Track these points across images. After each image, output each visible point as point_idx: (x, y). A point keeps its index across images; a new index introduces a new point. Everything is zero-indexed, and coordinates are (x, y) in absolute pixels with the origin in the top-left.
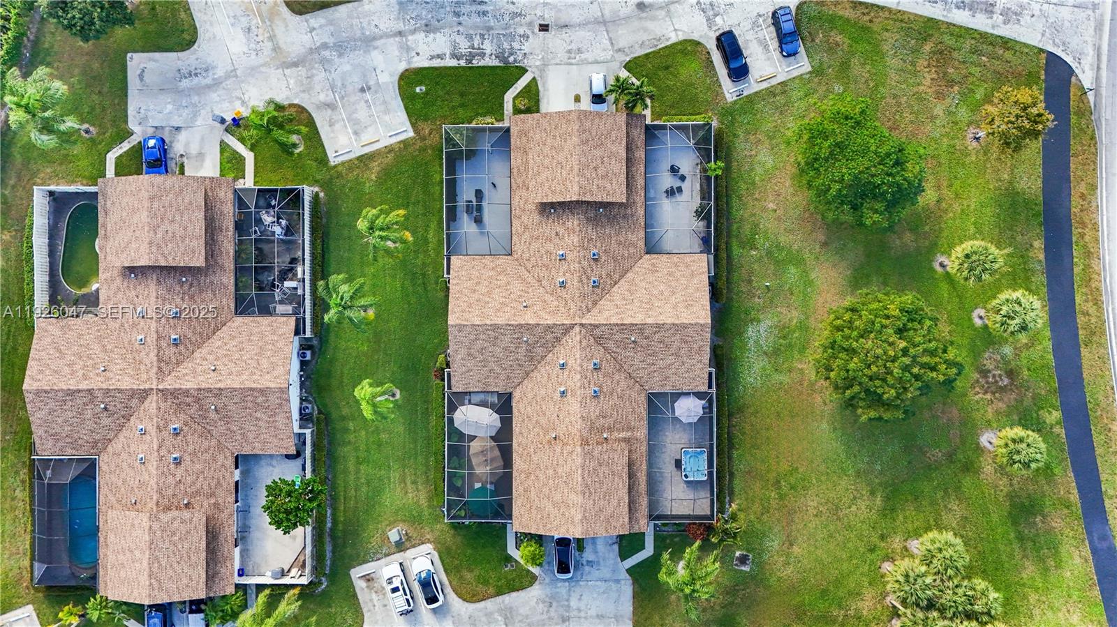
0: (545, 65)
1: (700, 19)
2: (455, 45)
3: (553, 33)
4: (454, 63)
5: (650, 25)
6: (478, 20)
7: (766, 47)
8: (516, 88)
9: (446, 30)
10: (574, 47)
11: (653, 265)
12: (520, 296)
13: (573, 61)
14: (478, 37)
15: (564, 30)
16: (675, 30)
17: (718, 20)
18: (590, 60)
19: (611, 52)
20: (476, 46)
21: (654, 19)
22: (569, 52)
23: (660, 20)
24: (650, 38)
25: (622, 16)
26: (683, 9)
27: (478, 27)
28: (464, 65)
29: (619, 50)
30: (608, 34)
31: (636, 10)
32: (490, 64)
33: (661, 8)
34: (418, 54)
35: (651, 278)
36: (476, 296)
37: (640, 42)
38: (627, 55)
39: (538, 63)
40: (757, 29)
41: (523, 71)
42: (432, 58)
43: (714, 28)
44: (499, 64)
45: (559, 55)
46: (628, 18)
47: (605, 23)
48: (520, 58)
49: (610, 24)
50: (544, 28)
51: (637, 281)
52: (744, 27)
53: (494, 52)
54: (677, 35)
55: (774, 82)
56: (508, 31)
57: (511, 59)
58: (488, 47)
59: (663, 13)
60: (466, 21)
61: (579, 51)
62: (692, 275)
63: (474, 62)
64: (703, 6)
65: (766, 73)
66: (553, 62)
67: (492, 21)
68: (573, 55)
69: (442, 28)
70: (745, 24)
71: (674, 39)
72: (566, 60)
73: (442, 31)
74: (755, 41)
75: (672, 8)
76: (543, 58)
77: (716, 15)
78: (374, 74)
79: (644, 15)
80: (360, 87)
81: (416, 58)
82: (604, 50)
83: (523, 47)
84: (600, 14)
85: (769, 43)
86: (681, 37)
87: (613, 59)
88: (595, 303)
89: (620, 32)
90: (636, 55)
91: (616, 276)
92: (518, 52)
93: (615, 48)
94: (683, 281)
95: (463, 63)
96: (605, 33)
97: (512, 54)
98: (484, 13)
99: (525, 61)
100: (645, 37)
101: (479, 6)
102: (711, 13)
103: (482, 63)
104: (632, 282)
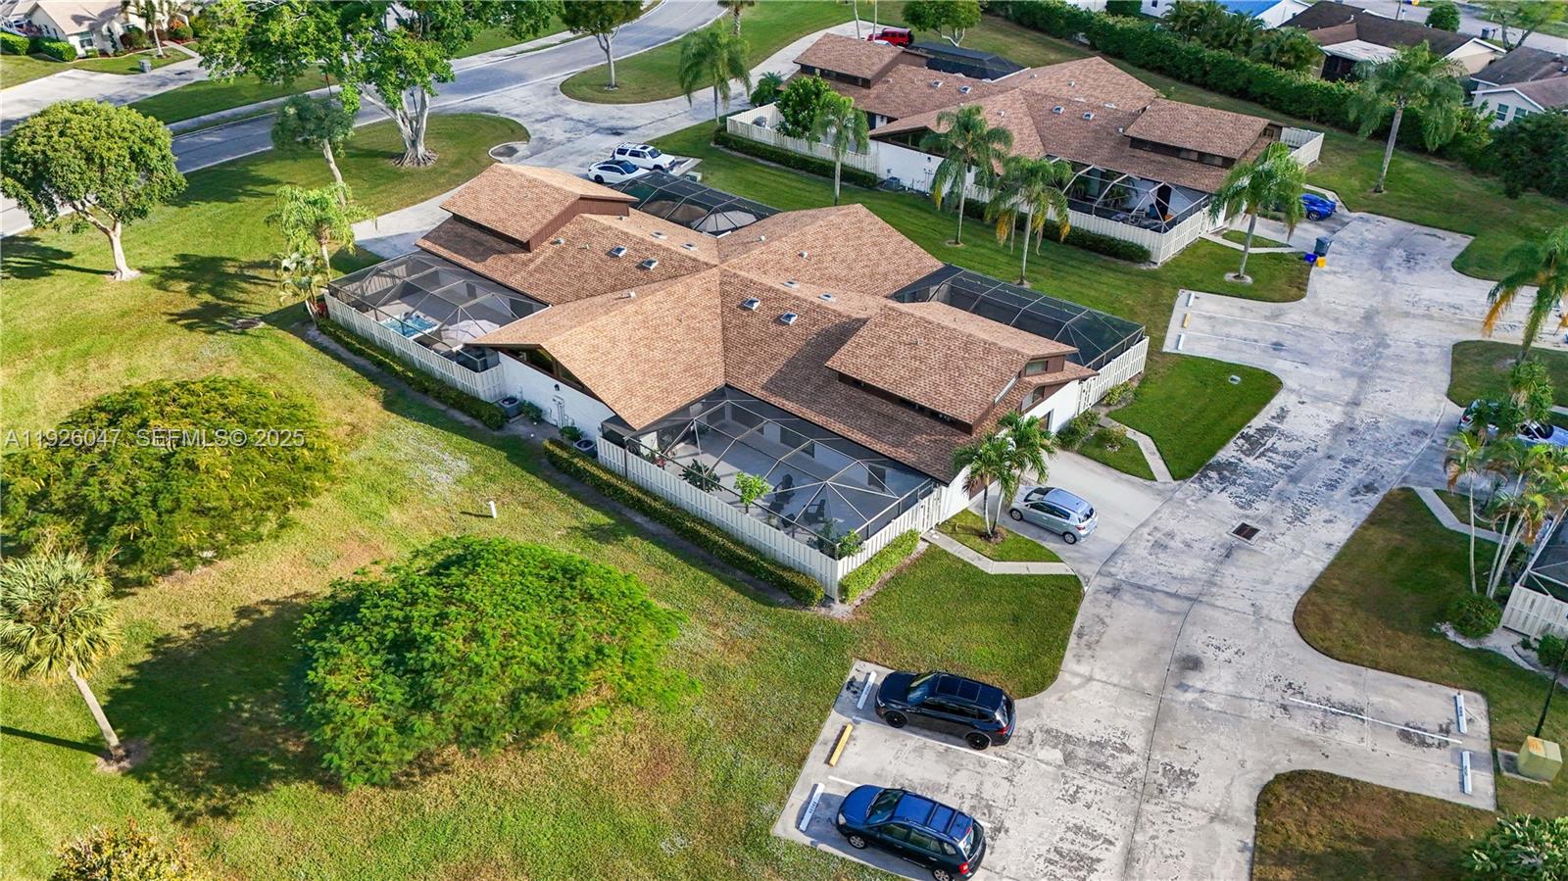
0: (1169, 500)
1: (1083, 726)
2: (1289, 437)
3: (1226, 536)
4: (1257, 424)
5: (1134, 653)
6: (1323, 476)
8: (1151, 453)
9: (1326, 441)
10: (1177, 544)
13: (1146, 530)
14: (1289, 463)
15: (1221, 549)
16: (1090, 679)
17: (1051, 754)
19: (1121, 577)
20: (1271, 454)
21: (1146, 665)
22: (1170, 535)
23: (1135, 671)
24: (1107, 636)
25: (1190, 627)
26: (1129, 717)
27: (1307, 470)
28: (1245, 431)
29: (1116, 589)
30: (1168, 593)
31: (1186, 652)
32: (1224, 452)
33: (1161, 689)
34: (1301, 403)
35: (686, 358)
37: (1107, 619)
38: (1096, 592)
39: (1179, 495)
41: (1178, 476)
42: (1284, 411)
44: (1215, 459)
45: (1173, 521)
46: (1177, 631)
47: (1194, 600)
48: (1206, 483)
49: (1186, 604)
50: (1246, 532)
51: (700, 346)
52: (996, 785)
53: (1242, 464)
54: (1075, 674)
55: (818, 752)
56: (1272, 494)
57: (1214, 474)
58: (1260, 464)
59: (1147, 684)
60: (1331, 464)
61: (1161, 545)
63: (1243, 441)
64: (1109, 751)
65: (851, 749)
66: (1166, 511)
67: (1309, 487)
68: (1158, 535)
69: (1335, 439)
70: (1001, 792)
71: (1069, 662)
72: (1157, 524)
73: (1328, 437)
74: (943, 780)
75: (1148, 703)
76: (1183, 504)
77: (1068, 758)
78: (1300, 361)
79: (1167, 656)
80: (1286, 345)
81: (1295, 398)
82: (1135, 572)
83: (1225, 494)
84: (1220, 603)
86: (1064, 677)
87: (1106, 573)
88: (724, 294)
90: (1087, 602)
91: (733, 334)
92: (1220, 486)
93: (1126, 587)
95: (1249, 431)
96: (1170, 590)
97: (1222, 478)
98: (1331, 486)
99: (1196, 485)
100: (1114, 632)
101: (1351, 487)
102: (1081, 752)
103: (1233, 446)
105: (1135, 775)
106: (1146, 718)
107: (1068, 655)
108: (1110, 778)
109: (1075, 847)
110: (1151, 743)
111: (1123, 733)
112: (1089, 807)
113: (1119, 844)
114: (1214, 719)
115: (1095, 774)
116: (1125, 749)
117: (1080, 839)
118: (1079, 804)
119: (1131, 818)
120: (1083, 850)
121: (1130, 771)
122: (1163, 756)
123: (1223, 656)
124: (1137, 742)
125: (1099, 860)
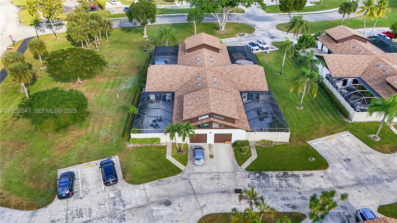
0: (234, 172)
2: (298, 181)
3: (231, 188)
4: (296, 173)
5: (162, 192)
6: (287, 195)
7: (83, 181)
8: (251, 160)
9: (308, 189)
10: (216, 181)
11: (171, 88)
12: (233, 76)
13: (216, 174)
14: (284, 186)
15: (224, 190)
16: (145, 190)
17: (112, 195)
18: (204, 174)
19: (190, 178)
20: (284, 181)
21: (159, 196)
22: (218, 179)
23: (155, 196)
24: (164, 185)
25: (182, 197)
26: (136, 202)
27: (285, 191)
28: (288, 172)
29: (185, 179)
30: (193, 188)
31: (172, 201)
32: (271, 172)
33: (152, 203)
34: (322, 177)
35: (173, 83)
36: (253, 76)
37: (171, 183)
38: (179, 177)
39: (239, 173)
40: (86, 190)
41: (247, 169)
42: (311, 175)
43: (117, 191)
44: (265, 172)
45: (226, 177)
46: (179, 196)
47: (195, 194)
48: (252, 175)
49: (191, 193)
50: (238, 191)
51: (179, 82)
52: (95, 192)
53: (270, 178)
54: (144, 187)
56: (264, 189)
57: (257, 175)
58: (275, 181)
59: (152, 199)
60: (296, 195)
61: (212, 179)
62: (153, 84)
63: (283, 173)
64: (121, 204)
65: (88, 168)
66: (229, 174)
67: (277, 195)
68: (216, 177)
69: (312, 191)
70: (93, 193)
71: (147, 184)
72: (221, 174)
73: (310, 189)
75: (145, 203)
76: (236, 175)
77: (113, 198)
78: (346, 167)
79: (166, 198)
80: (351, 161)
81: (322, 174)
82: (195, 179)
83: (251, 181)
84: (199, 199)
85: (80, 183)
86: (141, 186)
87: (189, 175)
89: (184, 188)
90: (173, 177)
92: (254, 178)
93: (187, 180)
94: (158, 82)
95: (290, 173)
96: (194, 188)
97: (257, 177)
98: (284, 199)
99: (248, 174)
100: (166, 186)
101: (289, 203)
102: (117, 199)
103: (277, 173)
104: (182, 81)
105: (116, 211)
106: (139, 204)
107: (149, 183)
108: (112, 207)
109: (84, 212)
110: (130, 209)
111: (130, 203)
112: (99, 208)
113: (91, 218)
114: (149, 216)
115: (111, 205)
116: (124, 206)
117: (88, 212)
118: (99, 206)
119: (101, 216)
120: (84, 214)
121: (117, 210)
122: (128, 213)
123: (177, 208)
124: (128, 207)
125: (83, 217)
